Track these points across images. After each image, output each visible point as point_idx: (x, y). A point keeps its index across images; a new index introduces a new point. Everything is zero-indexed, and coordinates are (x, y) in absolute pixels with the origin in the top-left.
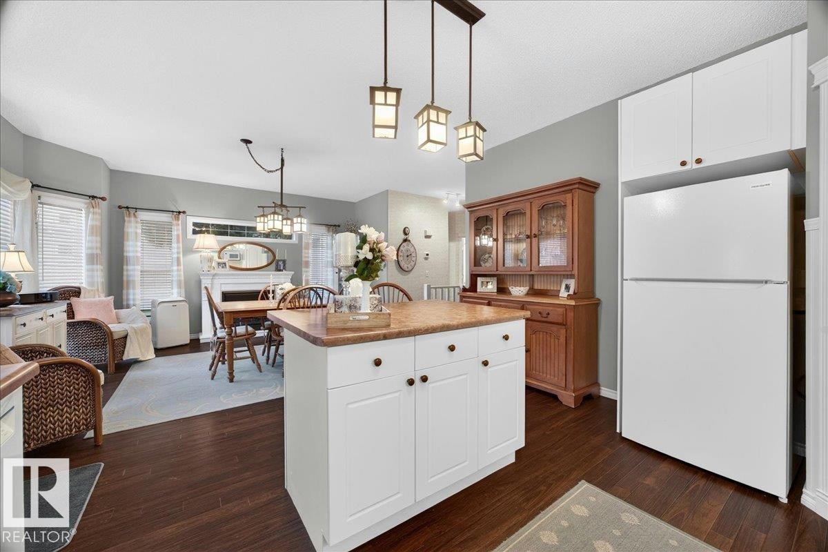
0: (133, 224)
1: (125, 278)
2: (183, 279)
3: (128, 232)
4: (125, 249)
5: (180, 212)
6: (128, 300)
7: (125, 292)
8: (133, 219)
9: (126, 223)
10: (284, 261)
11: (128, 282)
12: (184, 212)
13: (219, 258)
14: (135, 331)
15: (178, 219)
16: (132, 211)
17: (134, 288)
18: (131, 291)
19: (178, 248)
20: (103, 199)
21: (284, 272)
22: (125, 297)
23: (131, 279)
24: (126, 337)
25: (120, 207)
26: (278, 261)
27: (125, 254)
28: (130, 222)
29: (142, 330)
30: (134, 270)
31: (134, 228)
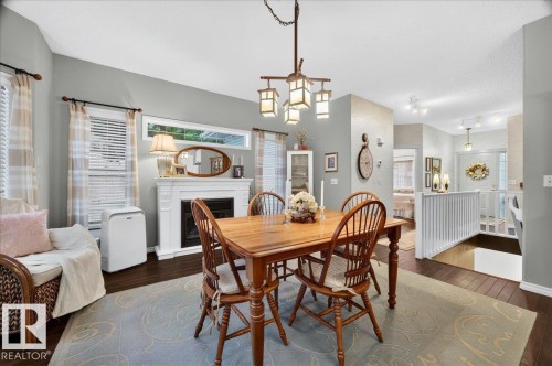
0: (80, 120)
1: (70, 185)
2: (137, 185)
3: (74, 130)
4: (70, 149)
5: (135, 110)
6: (74, 210)
7: (70, 201)
8: (80, 113)
9: (72, 119)
10: (242, 168)
11: (74, 189)
12: (139, 110)
13: (177, 162)
14: (75, 264)
15: (132, 117)
16: (79, 105)
17: (81, 197)
18: (78, 201)
19: (133, 150)
20: (37, 77)
21: (243, 179)
22: (70, 208)
23: (78, 185)
24: (58, 279)
25: (64, 99)
26: (235, 167)
27: (70, 156)
28: (76, 117)
29: (86, 261)
30: (81, 175)
31: (80, 124)
